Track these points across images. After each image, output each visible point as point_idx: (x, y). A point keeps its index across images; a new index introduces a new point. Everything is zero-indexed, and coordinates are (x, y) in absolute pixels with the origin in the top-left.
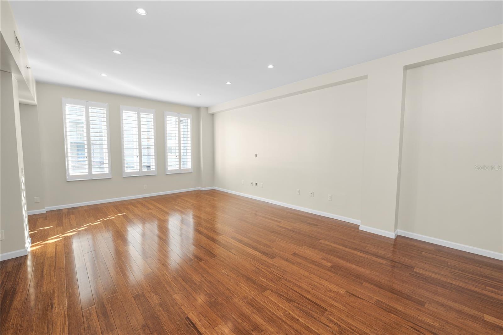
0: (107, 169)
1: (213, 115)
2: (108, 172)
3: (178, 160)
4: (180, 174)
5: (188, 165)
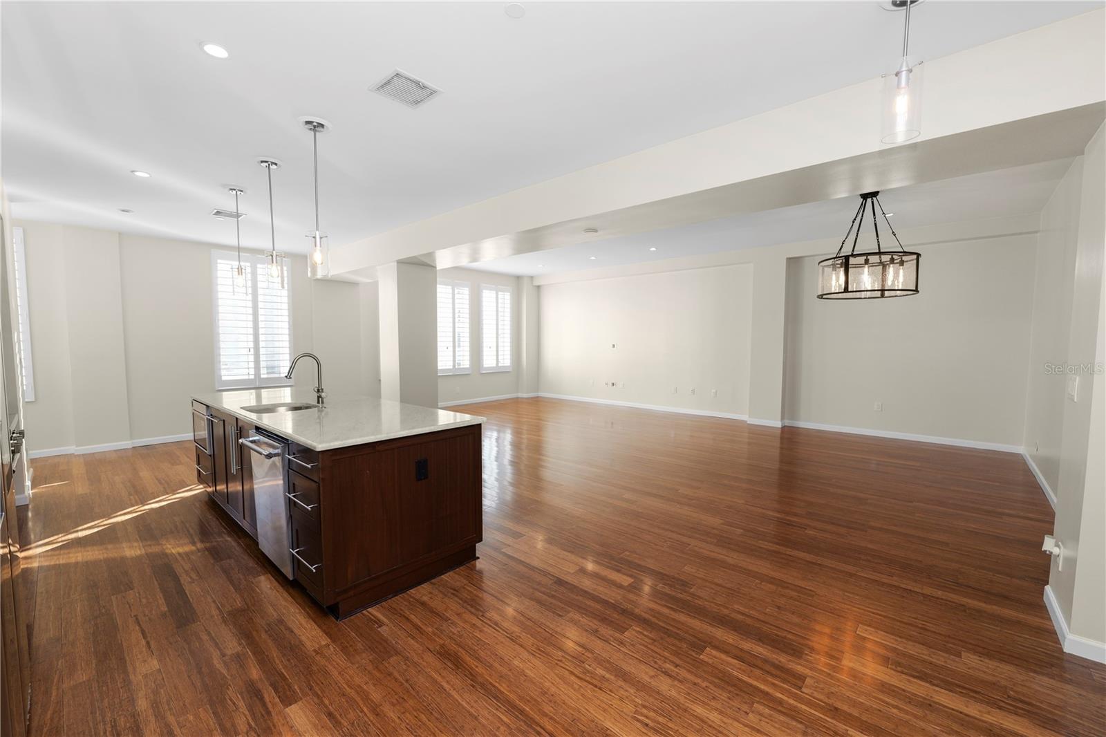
1: (539, 287)
3: (495, 353)
4: (498, 373)
5: (506, 361)
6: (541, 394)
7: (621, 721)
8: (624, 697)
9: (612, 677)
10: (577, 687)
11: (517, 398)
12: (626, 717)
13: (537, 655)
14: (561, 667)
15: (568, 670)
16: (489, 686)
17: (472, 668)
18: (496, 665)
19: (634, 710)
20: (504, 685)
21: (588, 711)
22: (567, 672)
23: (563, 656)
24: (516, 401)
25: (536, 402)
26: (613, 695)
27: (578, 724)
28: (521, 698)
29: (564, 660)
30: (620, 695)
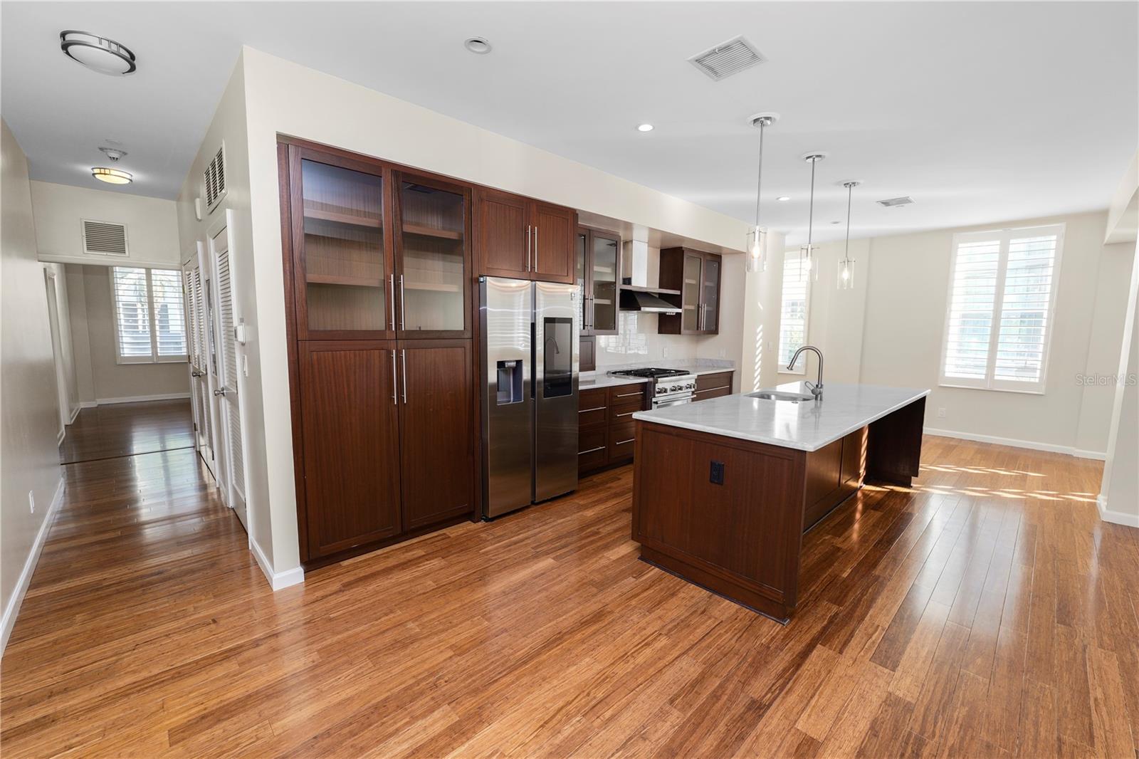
7: (495, 738)
8: (526, 747)
9: (557, 741)
10: (548, 705)
12: (499, 744)
13: (598, 676)
14: (579, 695)
15: (573, 700)
16: (558, 642)
17: (582, 630)
18: (584, 646)
19: (506, 754)
20: (558, 651)
21: (515, 711)
22: (571, 699)
23: (595, 698)
26: (532, 737)
27: (502, 701)
28: (540, 663)
29: (590, 698)
30: (530, 744)
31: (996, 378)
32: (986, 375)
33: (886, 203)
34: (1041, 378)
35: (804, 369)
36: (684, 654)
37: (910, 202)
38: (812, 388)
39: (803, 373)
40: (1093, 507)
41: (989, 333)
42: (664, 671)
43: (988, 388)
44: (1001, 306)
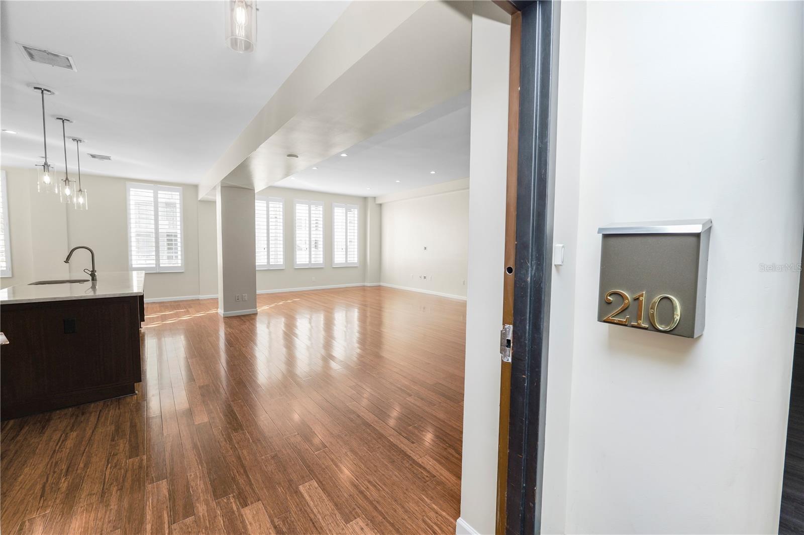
0: (282, 260)
1: (381, 205)
2: (282, 263)
3: (344, 253)
4: (346, 268)
5: (354, 258)
6: (382, 284)
11: (364, 286)
24: (363, 289)
25: (379, 289)
31: (161, 265)
32: (156, 264)
33: (93, 156)
34: (182, 264)
35: (10, 272)
36: (95, 428)
37: (110, 159)
38: (90, 273)
39: (11, 276)
40: (217, 313)
41: (154, 241)
42: (92, 438)
43: (158, 271)
44: (158, 227)
